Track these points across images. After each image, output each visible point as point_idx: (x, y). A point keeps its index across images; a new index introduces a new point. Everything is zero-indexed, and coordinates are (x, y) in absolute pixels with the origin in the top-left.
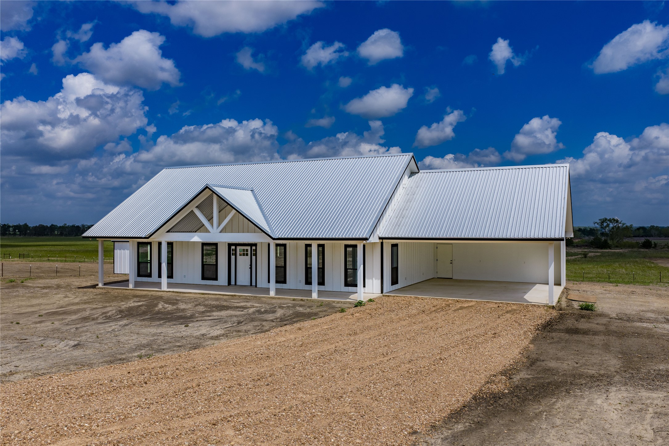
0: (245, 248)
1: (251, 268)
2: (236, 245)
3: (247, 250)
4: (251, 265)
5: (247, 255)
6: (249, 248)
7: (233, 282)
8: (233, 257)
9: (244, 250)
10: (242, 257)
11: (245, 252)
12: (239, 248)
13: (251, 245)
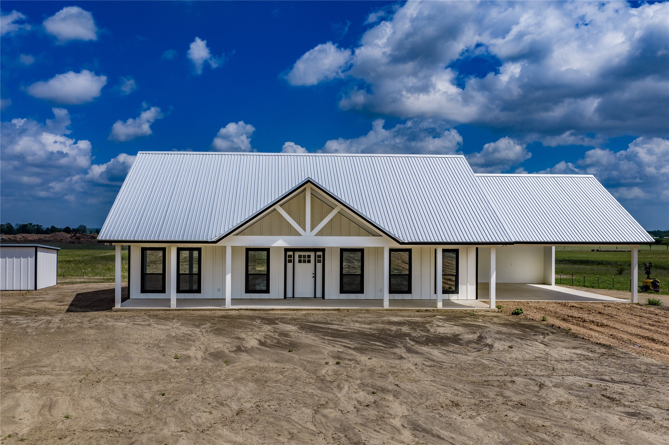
0: (307, 254)
1: (315, 277)
2: (294, 250)
3: (309, 256)
4: (315, 273)
5: (309, 262)
6: (312, 254)
7: (289, 295)
8: (290, 265)
9: (304, 256)
10: (302, 264)
11: (307, 259)
12: (297, 254)
13: (315, 250)
